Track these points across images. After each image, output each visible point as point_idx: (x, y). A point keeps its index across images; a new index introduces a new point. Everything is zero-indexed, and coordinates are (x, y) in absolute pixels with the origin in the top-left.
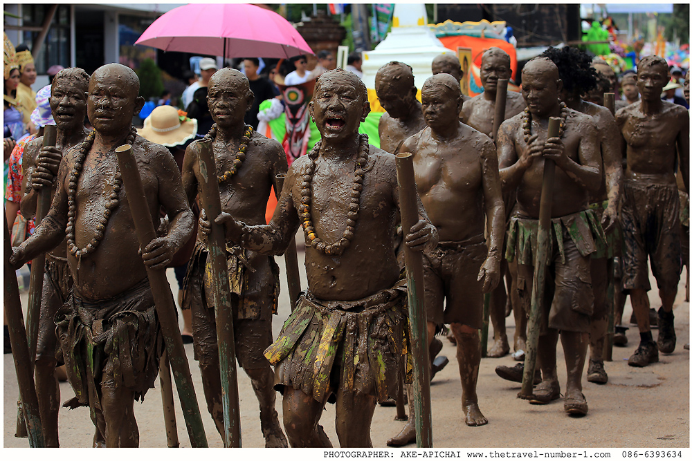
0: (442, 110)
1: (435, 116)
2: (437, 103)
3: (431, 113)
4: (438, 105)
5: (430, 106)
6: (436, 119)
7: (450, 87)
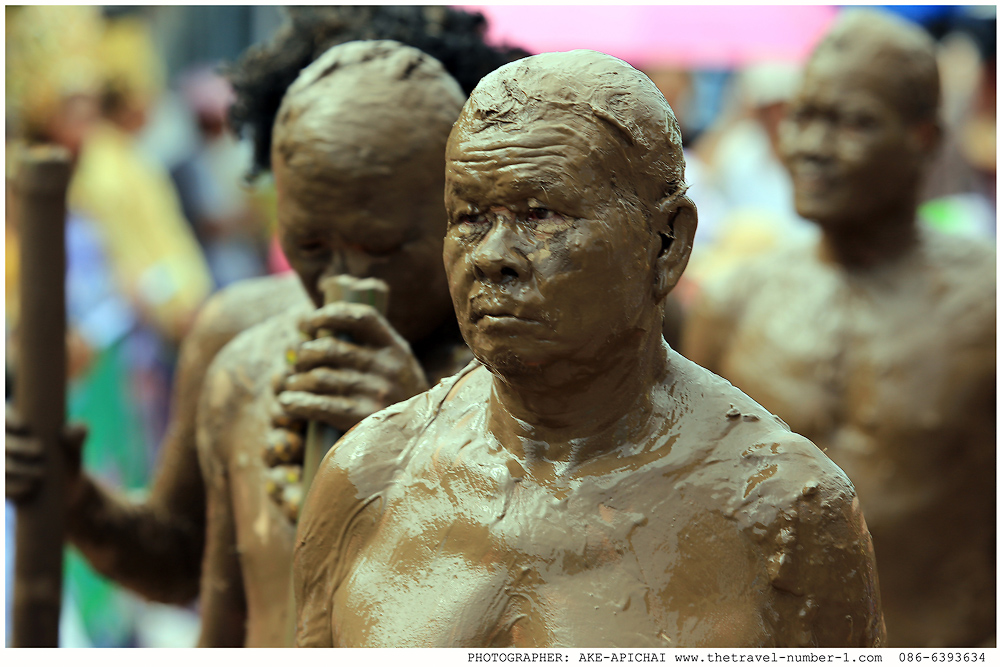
0: (569, 260)
1: (523, 294)
2: (539, 214)
3: (503, 273)
4: (547, 226)
5: (497, 233)
6: (530, 312)
7: (626, 122)
